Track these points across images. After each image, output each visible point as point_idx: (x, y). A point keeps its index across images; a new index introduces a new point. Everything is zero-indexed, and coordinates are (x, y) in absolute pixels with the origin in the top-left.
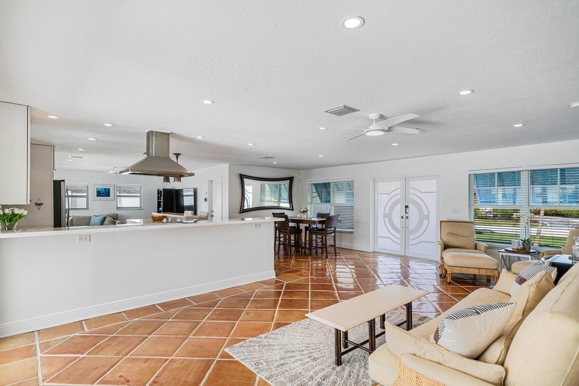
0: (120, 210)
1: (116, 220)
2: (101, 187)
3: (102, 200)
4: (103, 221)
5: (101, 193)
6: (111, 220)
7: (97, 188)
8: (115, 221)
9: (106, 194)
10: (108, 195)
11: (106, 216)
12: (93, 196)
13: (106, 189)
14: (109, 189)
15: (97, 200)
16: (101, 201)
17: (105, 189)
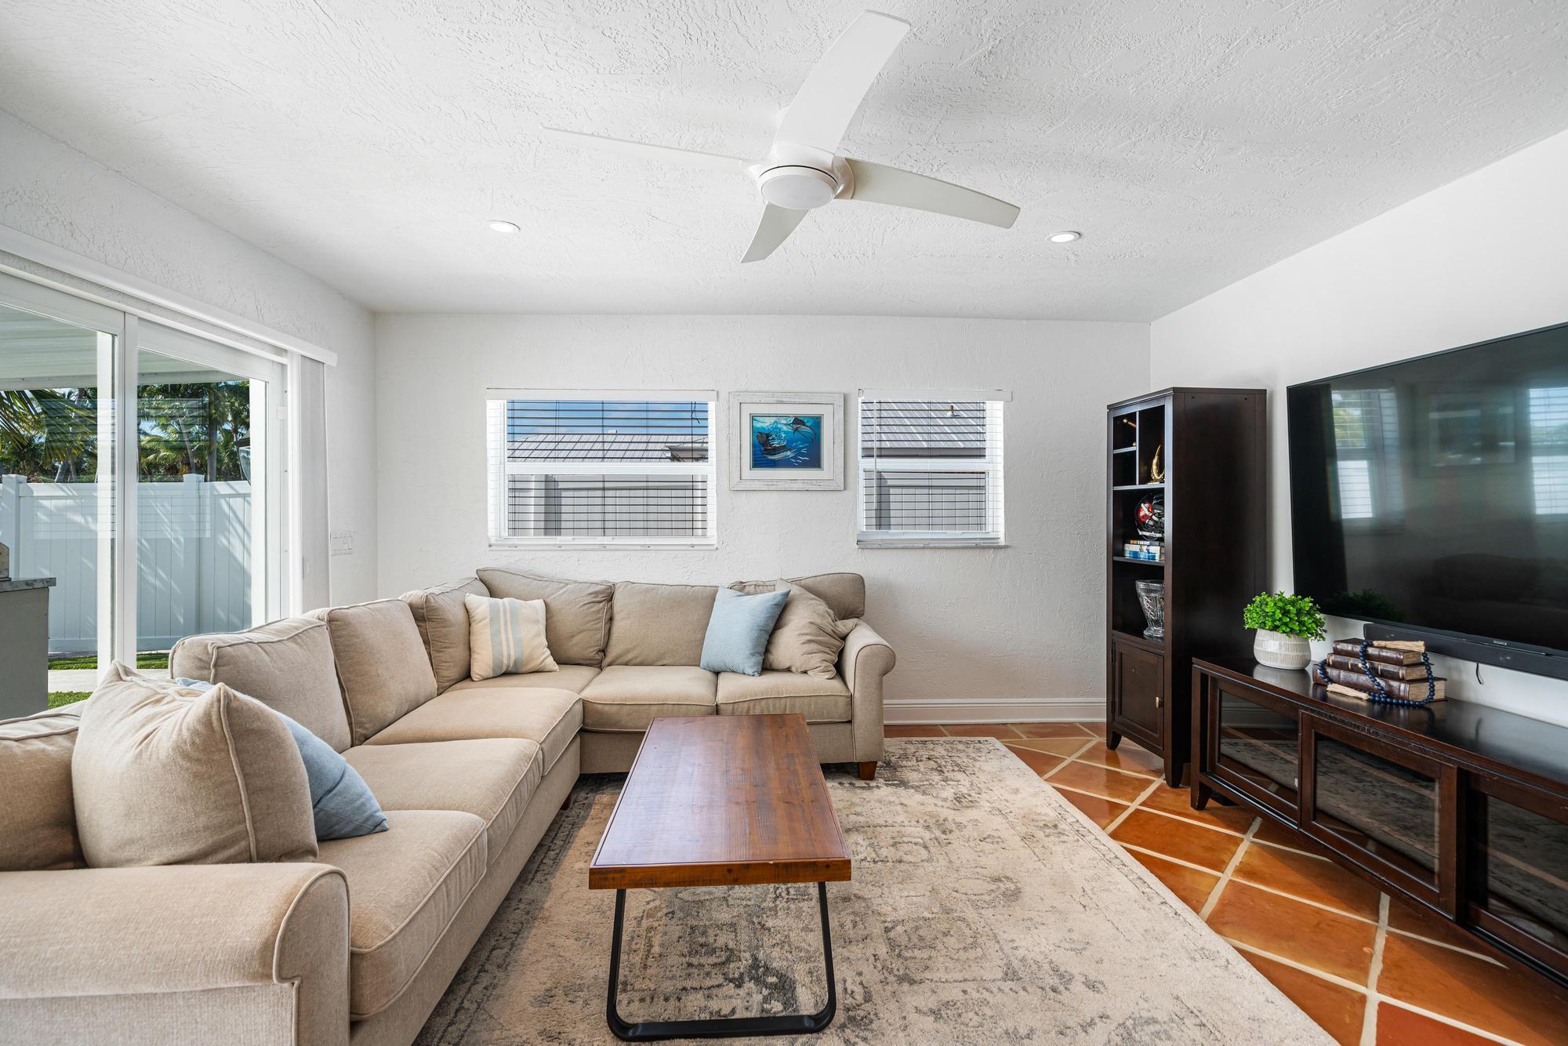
0: (877, 552)
1: (850, 622)
2: (778, 412)
3: (781, 486)
4: (772, 625)
5: (776, 444)
6: (818, 621)
7: (753, 418)
8: (843, 626)
9: (799, 453)
10: (811, 457)
11: (795, 590)
12: (735, 463)
13: (802, 423)
14: (817, 421)
15: (756, 485)
16: (775, 495)
17: (798, 421)
